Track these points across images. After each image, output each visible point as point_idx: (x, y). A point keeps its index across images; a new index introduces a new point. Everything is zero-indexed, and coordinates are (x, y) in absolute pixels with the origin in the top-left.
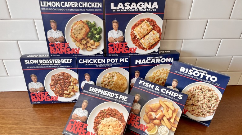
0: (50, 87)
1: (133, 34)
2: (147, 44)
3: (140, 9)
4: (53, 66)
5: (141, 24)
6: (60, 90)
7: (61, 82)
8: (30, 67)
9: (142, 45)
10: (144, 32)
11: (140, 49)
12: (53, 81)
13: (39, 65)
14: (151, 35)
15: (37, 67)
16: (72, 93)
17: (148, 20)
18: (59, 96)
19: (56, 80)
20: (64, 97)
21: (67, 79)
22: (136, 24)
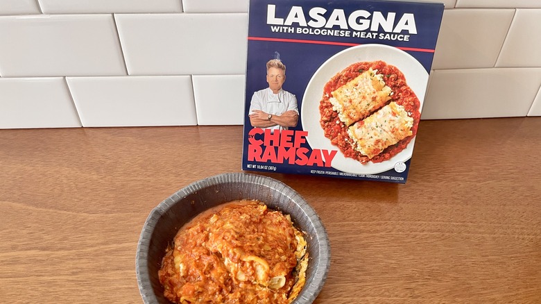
1: (327, 107)
2: (371, 143)
3: (357, 31)
5: (356, 79)
9: (353, 145)
10: (364, 104)
11: (346, 156)
14: (385, 115)
17: (381, 68)
22: (339, 78)
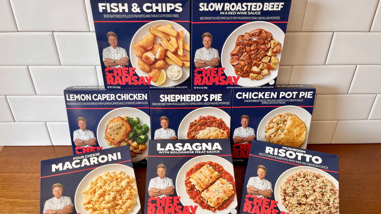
0: (230, 57)
4: (247, 15)
6: (245, 65)
7: (252, 48)
8: (206, 18)
12: (238, 47)
13: (222, 13)
15: (218, 18)
16: (265, 71)
18: (242, 76)
19: (243, 45)
20: (249, 78)
21: (264, 44)
